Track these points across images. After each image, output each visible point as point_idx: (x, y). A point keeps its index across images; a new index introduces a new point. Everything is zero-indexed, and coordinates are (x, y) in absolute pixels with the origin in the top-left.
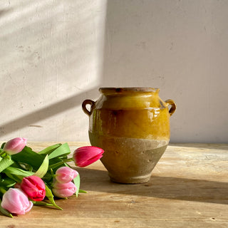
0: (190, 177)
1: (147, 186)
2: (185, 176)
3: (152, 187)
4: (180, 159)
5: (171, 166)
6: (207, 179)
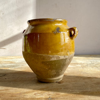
0: (85, 75)
1: (60, 83)
2: (82, 75)
3: (64, 84)
4: (78, 64)
5: (73, 68)
6: (97, 76)
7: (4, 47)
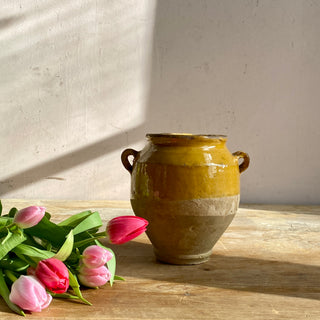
1: (208, 270)
3: (214, 271)
7: (59, 176)
